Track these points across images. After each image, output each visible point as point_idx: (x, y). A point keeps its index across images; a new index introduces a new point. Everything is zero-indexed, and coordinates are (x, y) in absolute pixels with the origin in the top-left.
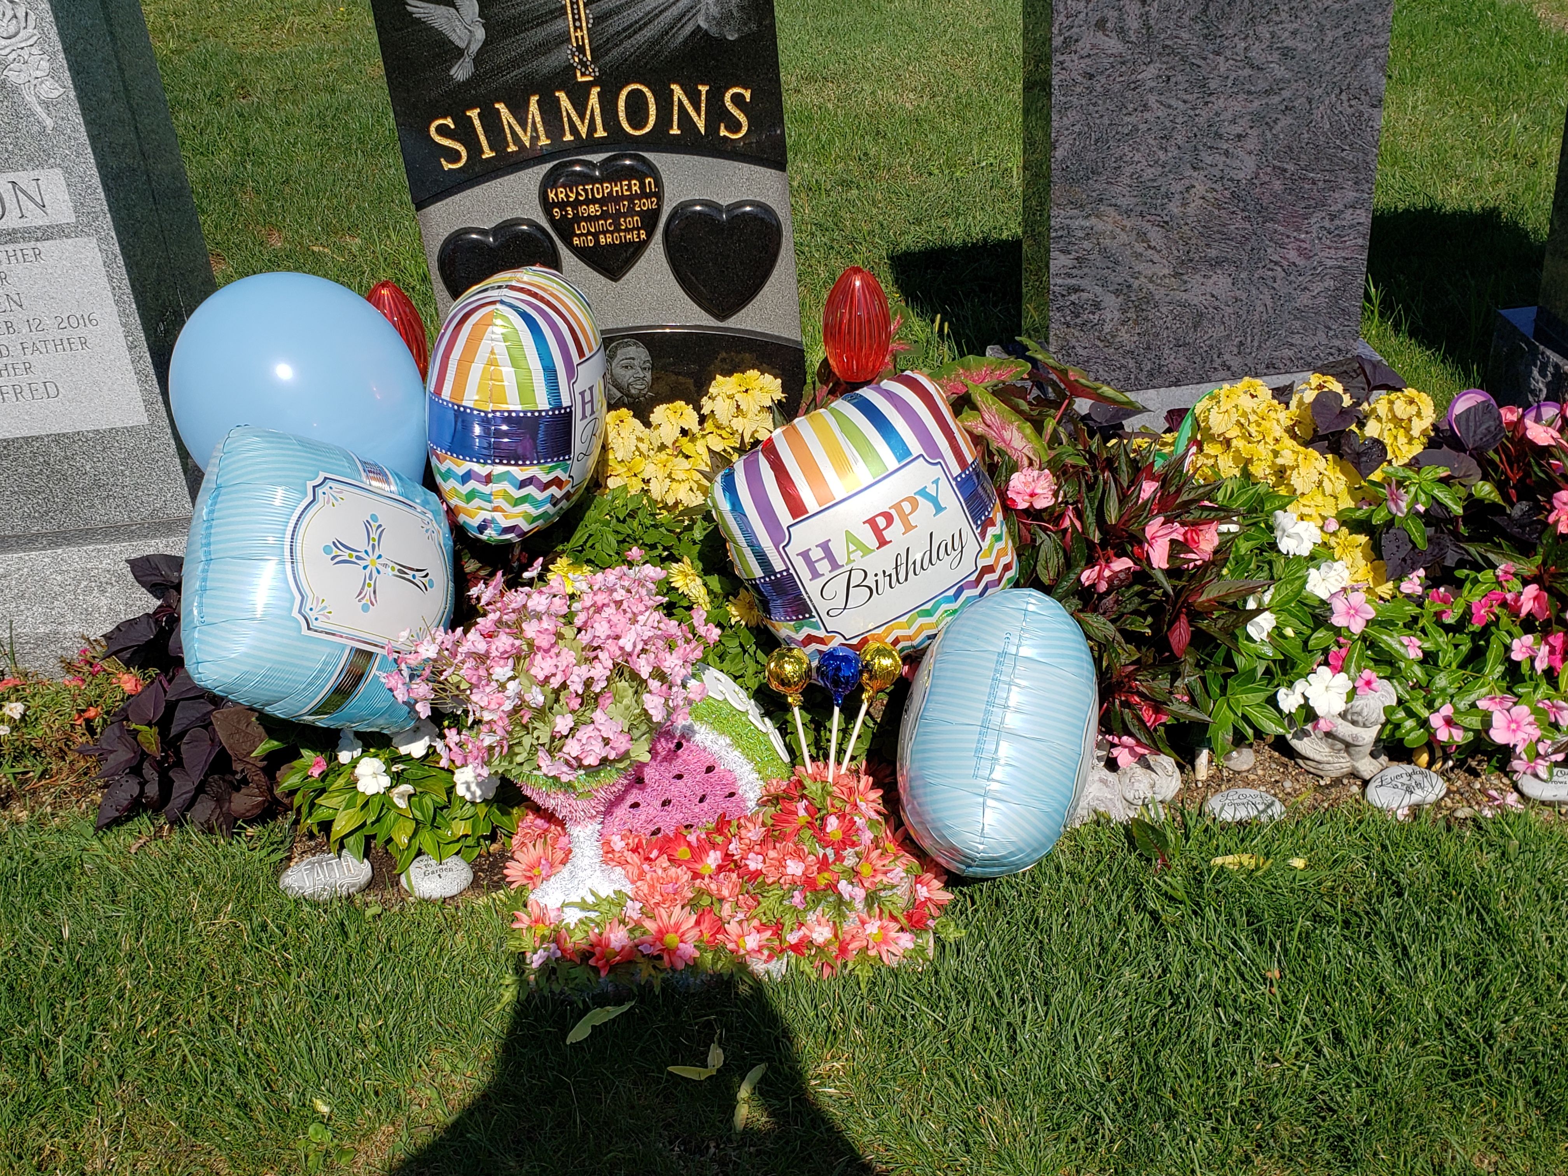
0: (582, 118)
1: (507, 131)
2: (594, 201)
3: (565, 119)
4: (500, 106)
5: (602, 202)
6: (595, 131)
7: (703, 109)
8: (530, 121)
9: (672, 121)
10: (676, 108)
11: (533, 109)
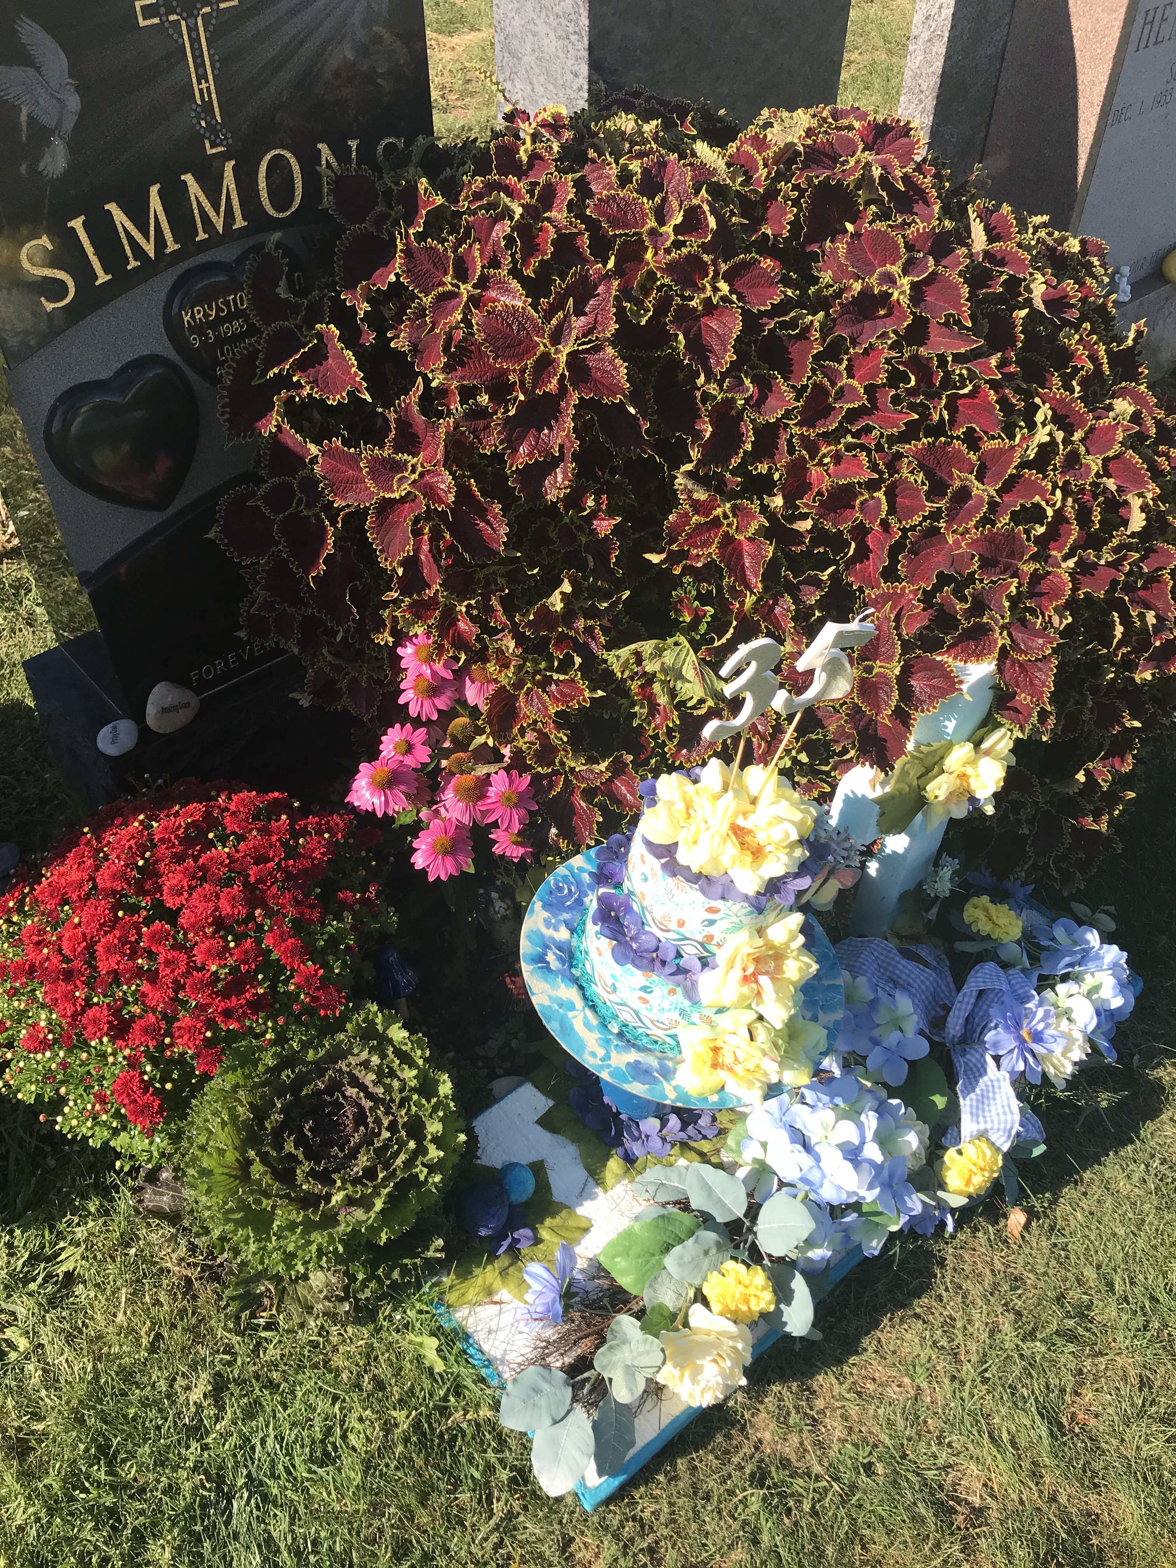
0: (216, 208)
1: (124, 239)
2: (238, 314)
3: (197, 212)
4: (112, 207)
6: (234, 220)
8: (152, 221)
9: (321, 192)
11: (155, 203)
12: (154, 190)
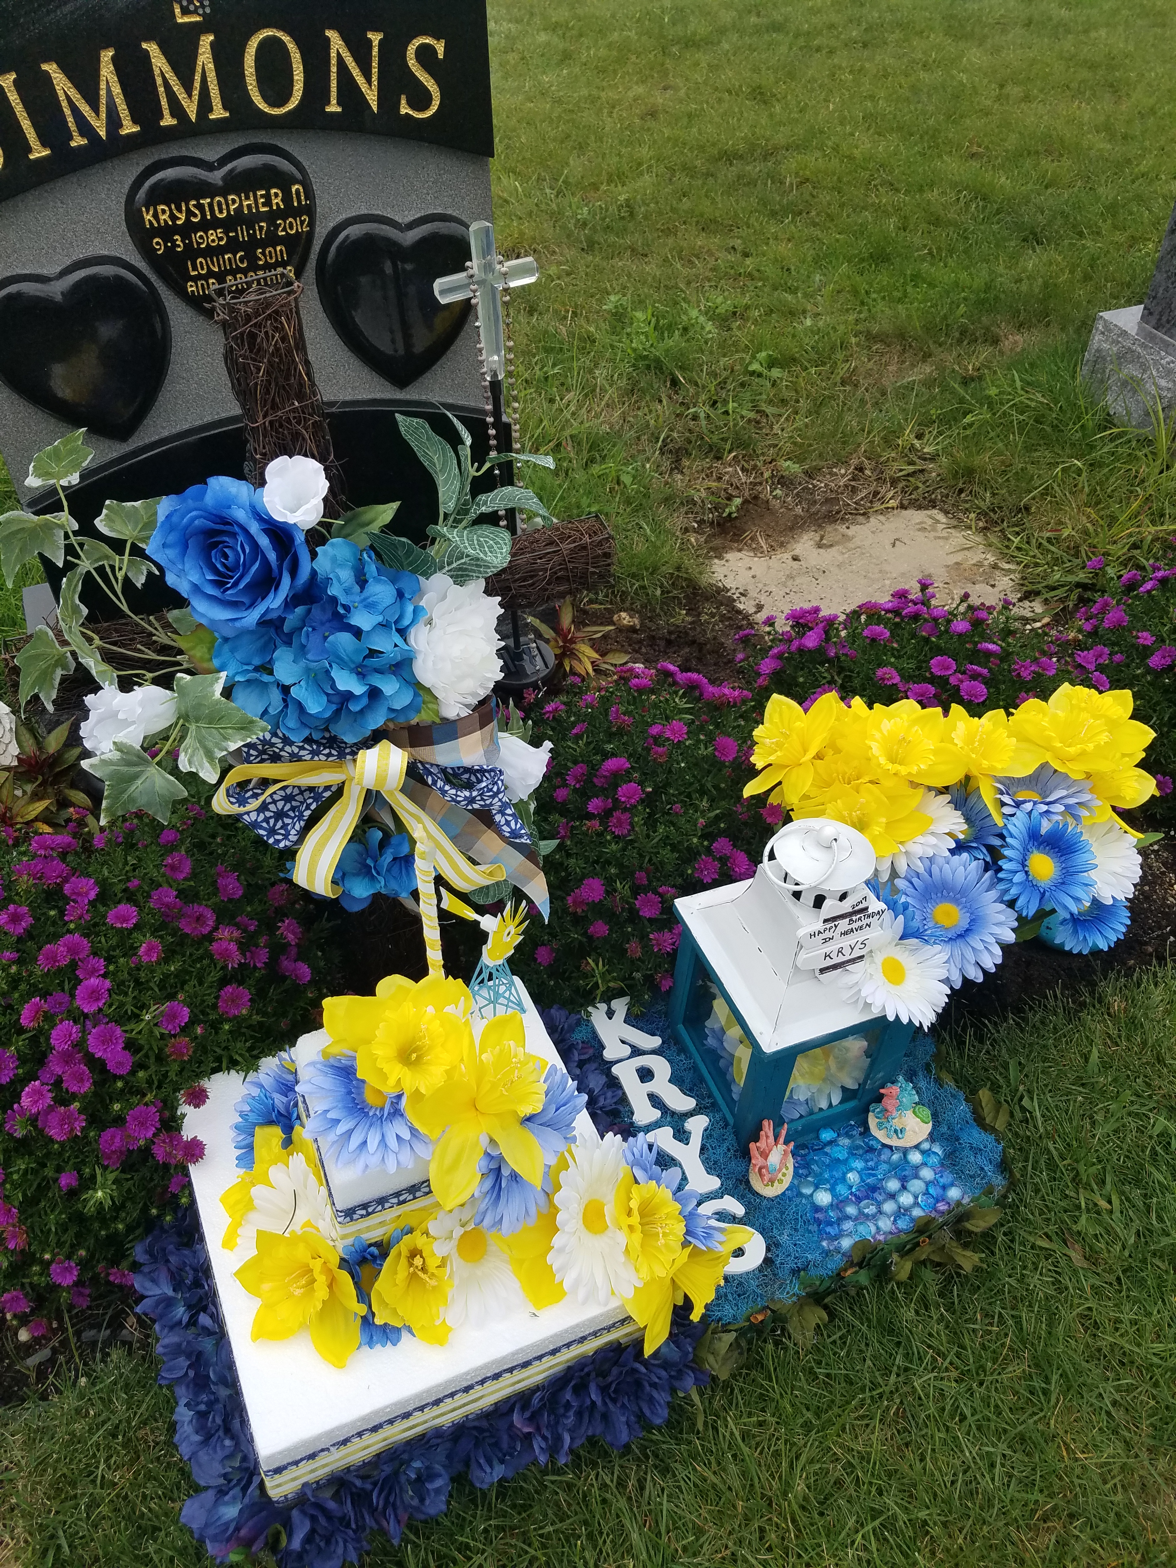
0: (188, 89)
1: (67, 111)
2: (215, 223)
3: (161, 89)
4: (50, 68)
5: (229, 224)
6: (211, 110)
7: (375, 71)
8: (103, 93)
9: (329, 91)
10: (334, 69)
11: (107, 72)
12: (107, 55)
